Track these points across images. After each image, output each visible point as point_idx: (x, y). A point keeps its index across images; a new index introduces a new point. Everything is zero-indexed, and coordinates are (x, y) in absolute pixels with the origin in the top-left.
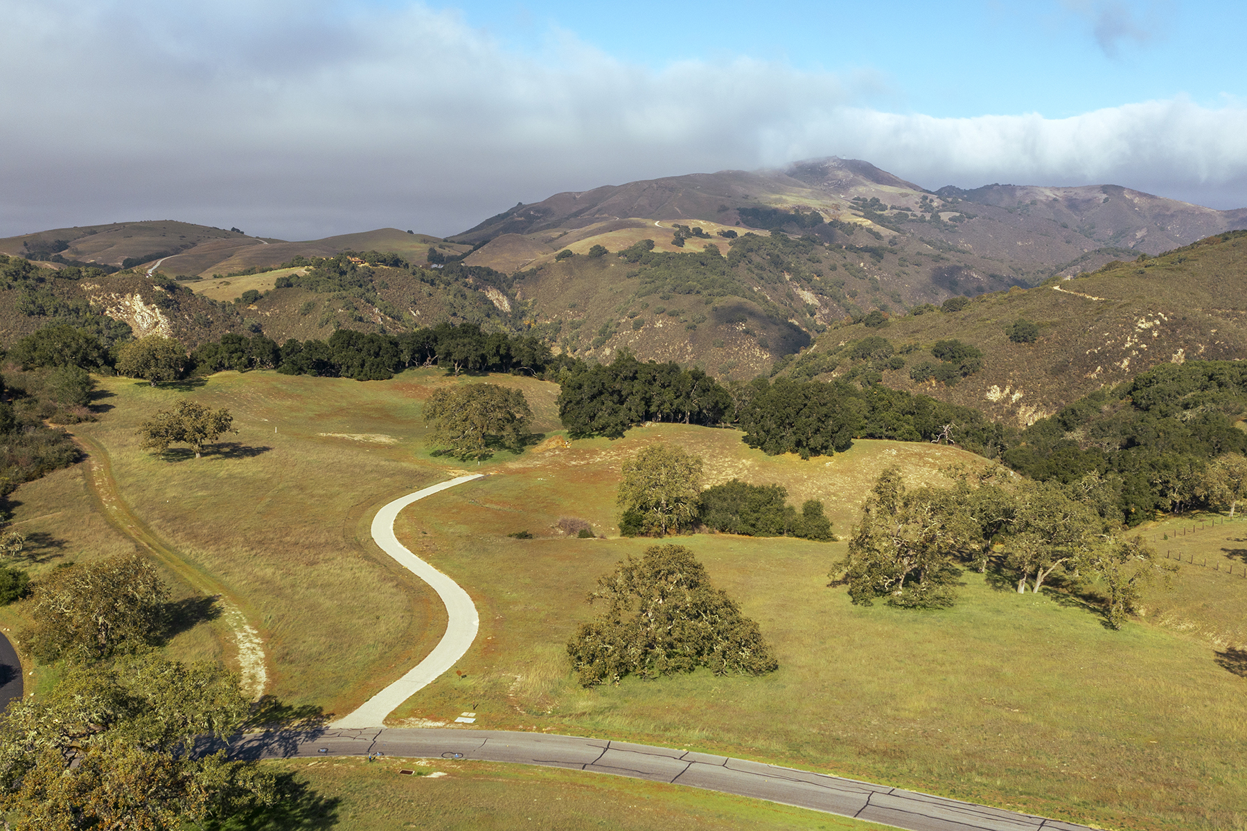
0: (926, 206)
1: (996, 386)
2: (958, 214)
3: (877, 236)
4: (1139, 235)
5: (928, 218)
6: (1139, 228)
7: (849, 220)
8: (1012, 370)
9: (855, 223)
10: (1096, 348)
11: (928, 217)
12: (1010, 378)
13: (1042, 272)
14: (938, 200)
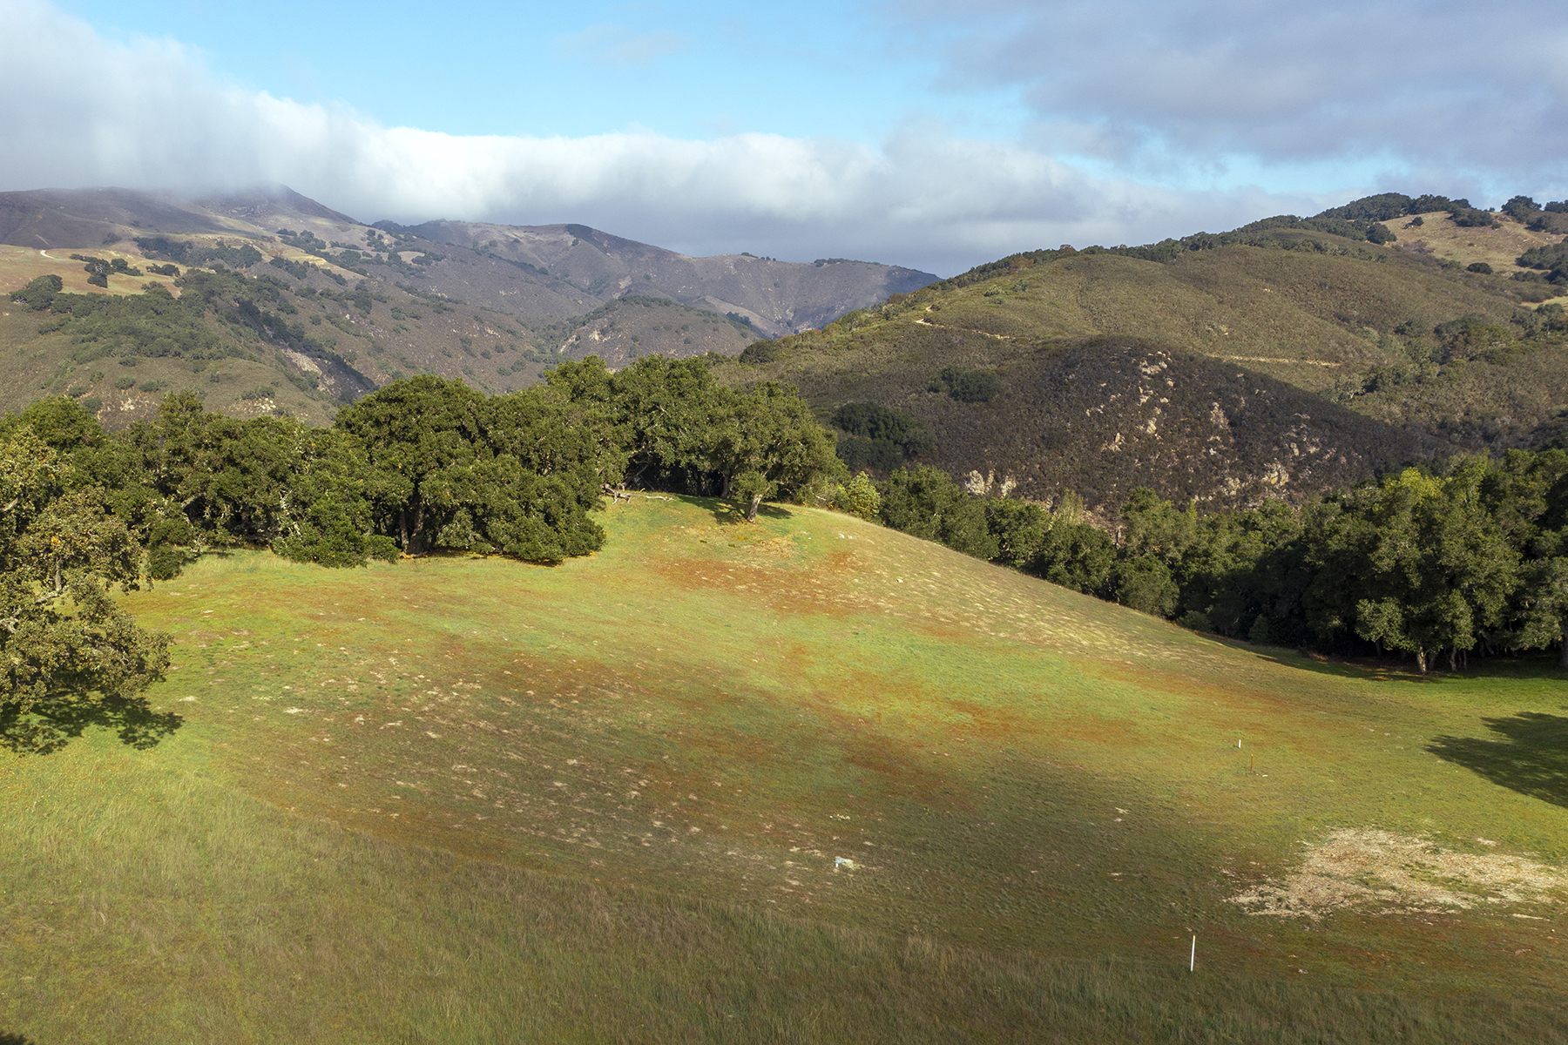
0: (377, 245)
1: (975, 471)
2: (423, 255)
3: (339, 280)
4: (623, 284)
5: (385, 259)
6: (623, 277)
7: (297, 258)
9: (306, 263)
10: (1097, 405)
11: (385, 257)
13: (554, 328)
14: (388, 236)
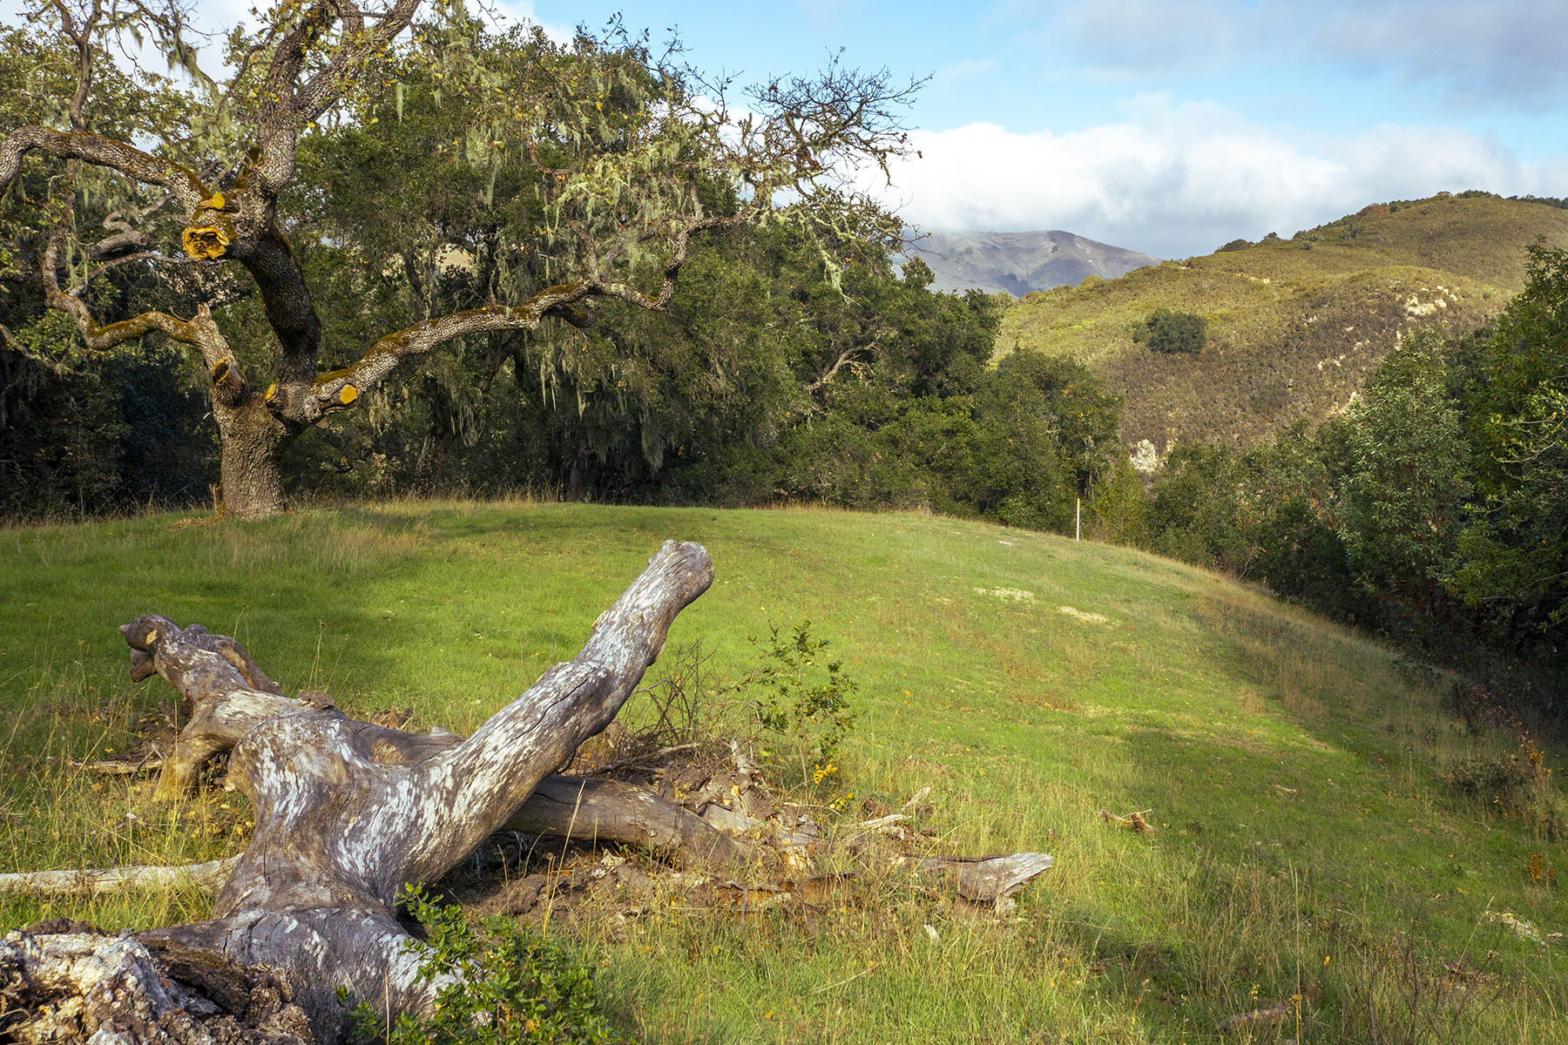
1: (1146, 442)
8: (1171, 408)
10: (1335, 356)
12: (1171, 424)
